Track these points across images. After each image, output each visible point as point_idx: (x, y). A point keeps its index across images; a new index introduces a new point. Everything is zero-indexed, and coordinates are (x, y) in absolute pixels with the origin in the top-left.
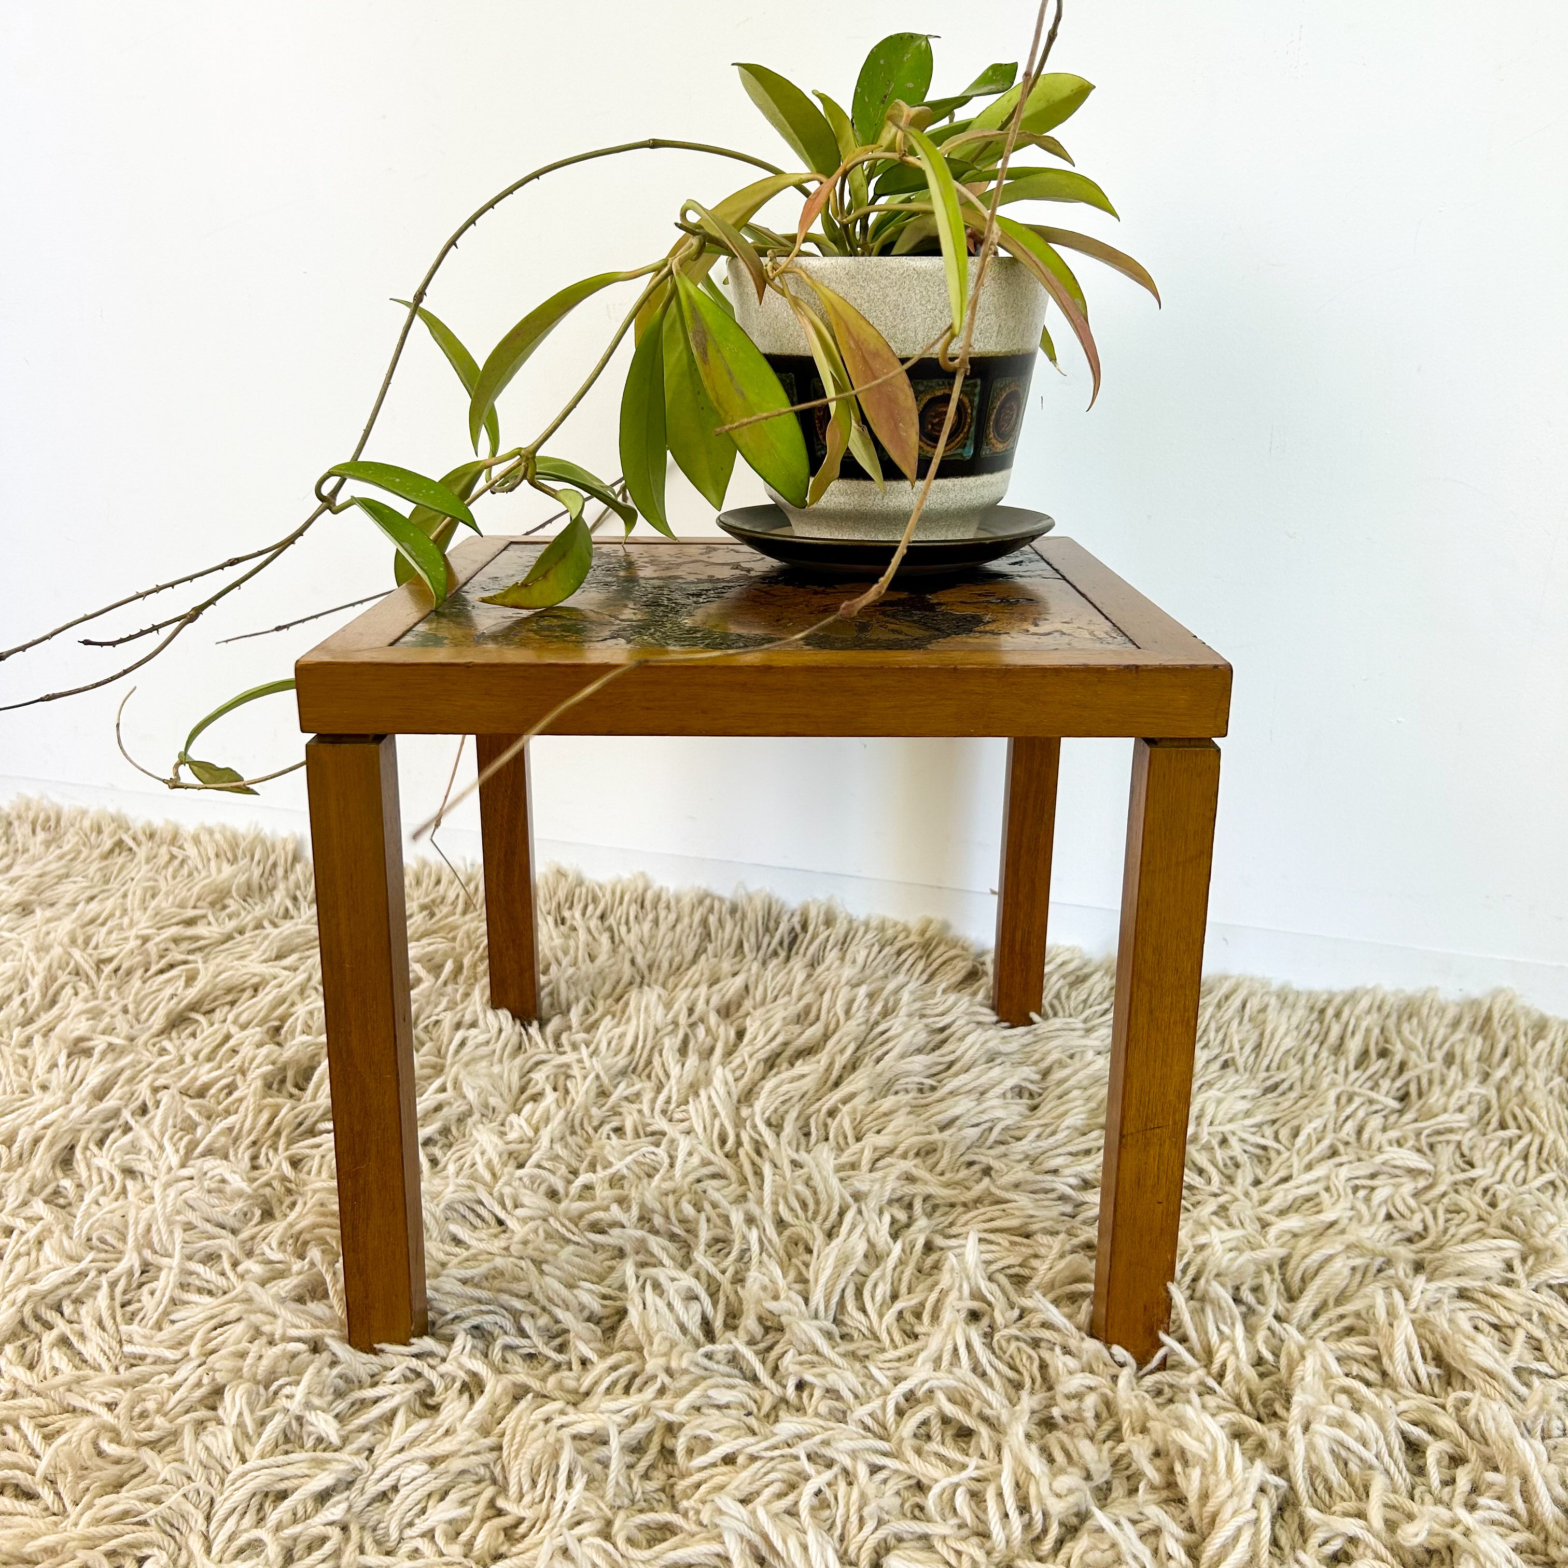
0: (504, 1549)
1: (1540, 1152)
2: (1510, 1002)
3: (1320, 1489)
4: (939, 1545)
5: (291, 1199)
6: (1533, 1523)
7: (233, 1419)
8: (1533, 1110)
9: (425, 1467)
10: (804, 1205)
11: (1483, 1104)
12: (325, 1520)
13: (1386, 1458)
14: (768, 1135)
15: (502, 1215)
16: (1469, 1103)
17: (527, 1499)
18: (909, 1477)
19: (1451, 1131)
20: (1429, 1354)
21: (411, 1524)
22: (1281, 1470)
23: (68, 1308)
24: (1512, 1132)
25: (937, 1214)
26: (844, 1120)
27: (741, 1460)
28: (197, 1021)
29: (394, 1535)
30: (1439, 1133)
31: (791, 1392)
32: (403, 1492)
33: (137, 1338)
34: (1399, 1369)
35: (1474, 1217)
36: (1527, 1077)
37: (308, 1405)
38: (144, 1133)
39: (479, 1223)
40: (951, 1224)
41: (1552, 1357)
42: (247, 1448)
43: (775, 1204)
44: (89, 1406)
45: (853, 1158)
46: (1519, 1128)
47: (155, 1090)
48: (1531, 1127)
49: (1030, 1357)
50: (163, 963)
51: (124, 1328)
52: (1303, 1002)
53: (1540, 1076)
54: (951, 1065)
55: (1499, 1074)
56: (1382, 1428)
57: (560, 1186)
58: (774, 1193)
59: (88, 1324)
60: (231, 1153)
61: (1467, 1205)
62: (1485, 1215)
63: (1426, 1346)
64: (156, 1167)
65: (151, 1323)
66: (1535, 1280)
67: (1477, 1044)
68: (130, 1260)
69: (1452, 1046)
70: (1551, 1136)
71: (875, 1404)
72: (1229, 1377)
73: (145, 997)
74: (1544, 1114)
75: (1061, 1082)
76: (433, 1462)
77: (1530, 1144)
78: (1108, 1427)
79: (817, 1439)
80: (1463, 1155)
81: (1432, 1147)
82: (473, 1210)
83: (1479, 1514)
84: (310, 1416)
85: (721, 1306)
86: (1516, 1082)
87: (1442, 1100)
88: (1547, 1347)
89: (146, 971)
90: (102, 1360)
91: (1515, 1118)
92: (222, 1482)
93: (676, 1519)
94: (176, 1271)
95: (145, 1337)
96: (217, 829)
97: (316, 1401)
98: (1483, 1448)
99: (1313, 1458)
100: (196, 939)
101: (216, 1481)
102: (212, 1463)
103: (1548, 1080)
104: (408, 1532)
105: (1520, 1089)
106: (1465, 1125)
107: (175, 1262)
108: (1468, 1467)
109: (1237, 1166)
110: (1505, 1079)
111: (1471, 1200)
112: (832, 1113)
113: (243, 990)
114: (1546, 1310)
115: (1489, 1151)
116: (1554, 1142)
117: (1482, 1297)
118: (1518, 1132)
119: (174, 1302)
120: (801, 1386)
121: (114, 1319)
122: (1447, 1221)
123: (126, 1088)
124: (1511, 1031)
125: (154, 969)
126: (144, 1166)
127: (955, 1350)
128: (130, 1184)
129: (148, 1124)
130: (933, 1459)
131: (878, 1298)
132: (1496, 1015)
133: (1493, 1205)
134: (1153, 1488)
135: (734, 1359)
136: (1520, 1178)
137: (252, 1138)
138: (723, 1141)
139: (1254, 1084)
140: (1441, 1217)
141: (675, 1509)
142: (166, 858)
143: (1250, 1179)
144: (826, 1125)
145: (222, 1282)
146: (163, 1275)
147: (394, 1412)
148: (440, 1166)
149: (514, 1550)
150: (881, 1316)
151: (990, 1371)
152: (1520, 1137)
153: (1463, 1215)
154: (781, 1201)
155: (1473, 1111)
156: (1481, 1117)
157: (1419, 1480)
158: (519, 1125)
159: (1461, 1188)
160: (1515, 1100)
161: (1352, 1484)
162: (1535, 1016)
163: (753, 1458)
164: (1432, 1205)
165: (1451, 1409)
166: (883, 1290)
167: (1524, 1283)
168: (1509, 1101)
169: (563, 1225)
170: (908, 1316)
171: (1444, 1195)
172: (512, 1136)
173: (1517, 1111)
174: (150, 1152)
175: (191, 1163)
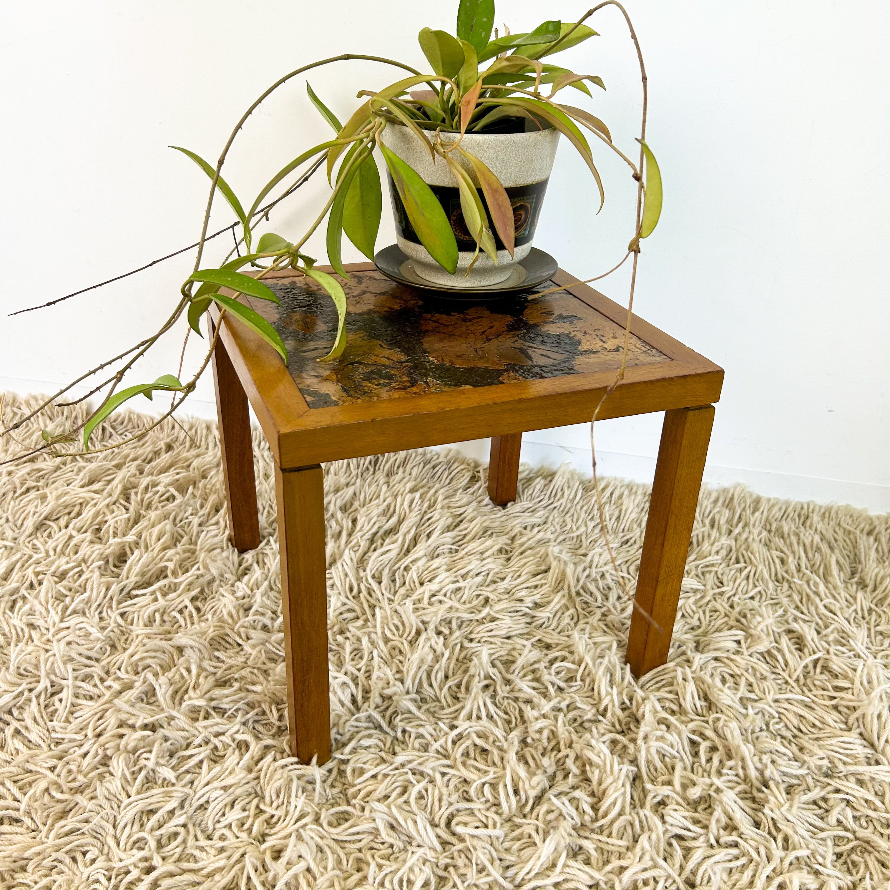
0: (267, 831)
1: (754, 575)
2: (743, 490)
3: (652, 769)
4: (477, 813)
5: (125, 637)
6: (746, 779)
7: (120, 774)
8: (752, 553)
9: (222, 792)
10: (397, 628)
11: (728, 549)
12: (175, 824)
13: (682, 752)
14: (374, 585)
15: (240, 642)
16: (722, 548)
17: (275, 805)
18: (460, 777)
19: (713, 565)
20: (702, 695)
21: (219, 822)
22: (634, 762)
23: (16, 713)
24: (742, 565)
25: (464, 626)
26: (413, 574)
27: (380, 777)
28: (50, 526)
29: (211, 828)
30: (707, 566)
31: (399, 735)
32: (212, 805)
33: (58, 729)
34: (688, 705)
35: (723, 615)
36: (750, 532)
37: (157, 764)
38: (36, 602)
39: (228, 646)
40: (471, 633)
41: (757, 691)
42: (129, 788)
43: (383, 628)
44: (39, 769)
45: (419, 597)
46: (745, 562)
47: (37, 574)
48: (751, 562)
49: (514, 707)
50: (24, 488)
51: (49, 724)
52: (640, 491)
53: (756, 532)
54: (465, 536)
55: (736, 531)
56: (681, 739)
57: (268, 623)
58: (382, 623)
59: (29, 722)
60: (87, 612)
61: (719, 607)
62: (728, 613)
63: (700, 691)
64: (46, 622)
65: (63, 719)
66: (751, 650)
67: (727, 513)
68: (44, 683)
69: (714, 515)
70: (760, 568)
71: (442, 741)
72: (609, 714)
73: (17, 511)
74: (757, 555)
75: (522, 545)
76: (225, 788)
77: (750, 571)
78: (553, 743)
79: (416, 763)
80: (718, 578)
81: (703, 573)
82: (224, 639)
83: (724, 778)
84: (159, 769)
85: (360, 688)
86: (744, 536)
87: (709, 548)
88: (755, 686)
89: (15, 492)
90: (41, 742)
91: (743, 556)
92: (119, 807)
93: (350, 809)
94: (71, 687)
95: (62, 728)
96: (39, 398)
97: (162, 761)
98: (724, 741)
99: (649, 757)
100: (40, 470)
101: (115, 807)
102: (112, 797)
103: (760, 533)
104: (218, 826)
105: (746, 539)
106: (719, 562)
107: (70, 682)
108: (718, 753)
109: (609, 588)
110: (739, 534)
111: (722, 605)
112: (406, 569)
113: (74, 506)
114: (755, 666)
115: (730, 576)
116: (762, 570)
117: (726, 660)
118: (744, 565)
119: (73, 705)
120: (404, 731)
121: (42, 717)
122: (711, 616)
123: (20, 574)
124: (743, 506)
125: (19, 492)
126: (40, 622)
127: (479, 707)
128: (33, 633)
129: (36, 597)
130: (472, 769)
131: (439, 680)
132: (736, 497)
133: (732, 607)
134: (575, 775)
135: (369, 718)
136: (745, 590)
137: (98, 603)
138: (351, 590)
139: (617, 540)
140: (708, 614)
141: (348, 803)
142: (11, 415)
143: (616, 597)
144: (403, 576)
145: (96, 691)
146: (65, 690)
147: (201, 762)
148: (202, 613)
149: (273, 831)
150: (441, 689)
151: (495, 716)
152: (745, 568)
153: (718, 613)
154: (386, 627)
155: (723, 553)
156: (727, 556)
157: (696, 760)
158: (242, 588)
159: (717, 597)
160: (744, 546)
161: (666, 767)
162: (754, 496)
163: (386, 776)
164: (703, 608)
165: (711, 723)
166: (441, 675)
167: (746, 653)
168: (741, 546)
169: (273, 646)
170: (454, 689)
171: (709, 601)
172: (239, 594)
173: (744, 552)
174: (41, 613)
175: (66, 619)
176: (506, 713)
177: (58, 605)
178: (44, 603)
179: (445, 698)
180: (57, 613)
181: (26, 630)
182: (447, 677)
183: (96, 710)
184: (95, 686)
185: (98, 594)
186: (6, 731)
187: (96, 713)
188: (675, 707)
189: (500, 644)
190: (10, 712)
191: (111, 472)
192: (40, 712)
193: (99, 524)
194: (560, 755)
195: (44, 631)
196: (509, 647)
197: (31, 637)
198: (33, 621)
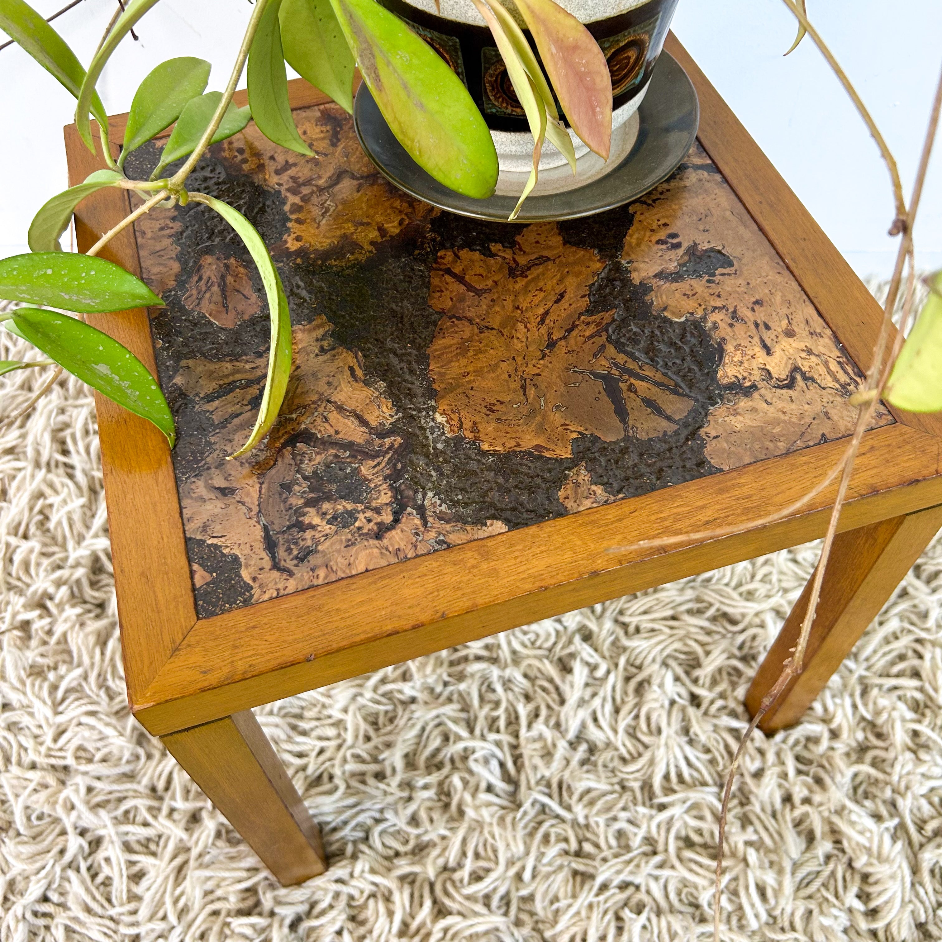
65: (125, 895)
94: (114, 836)
119: (130, 865)
121: (94, 898)
131: (607, 716)
150: (614, 731)
175: (61, 709)
176: (707, 751)
177: (41, 687)
178: (18, 685)
179: (624, 745)
180: (44, 702)
181: (10, 737)
182: (617, 711)
183: (166, 873)
184: (146, 824)
185: (92, 657)
186: (53, 930)
187: (167, 878)
188: (918, 696)
189: (667, 631)
190: (45, 899)
191: (20, 399)
192: (87, 890)
193: (41, 512)
194: (797, 813)
195: (37, 731)
196: (681, 632)
197: (21, 746)
198: (14, 719)
